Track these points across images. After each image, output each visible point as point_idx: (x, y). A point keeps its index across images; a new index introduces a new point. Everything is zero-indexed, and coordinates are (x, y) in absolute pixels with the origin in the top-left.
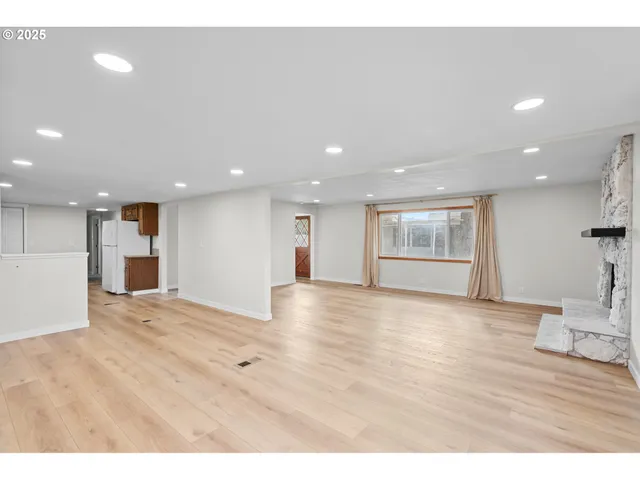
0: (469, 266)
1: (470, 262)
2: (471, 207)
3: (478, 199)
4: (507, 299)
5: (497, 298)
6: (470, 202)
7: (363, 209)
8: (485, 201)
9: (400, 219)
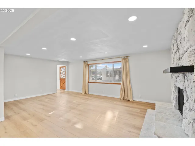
0: (120, 86)
1: (120, 84)
2: (121, 62)
3: (123, 58)
4: (135, 99)
5: (131, 100)
6: (120, 59)
7: (83, 63)
8: (126, 58)
9: (96, 67)
